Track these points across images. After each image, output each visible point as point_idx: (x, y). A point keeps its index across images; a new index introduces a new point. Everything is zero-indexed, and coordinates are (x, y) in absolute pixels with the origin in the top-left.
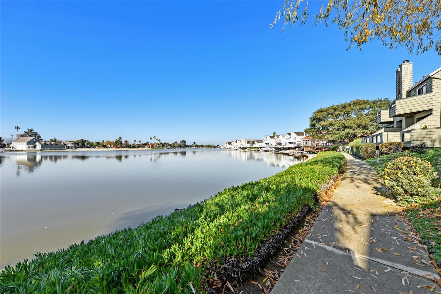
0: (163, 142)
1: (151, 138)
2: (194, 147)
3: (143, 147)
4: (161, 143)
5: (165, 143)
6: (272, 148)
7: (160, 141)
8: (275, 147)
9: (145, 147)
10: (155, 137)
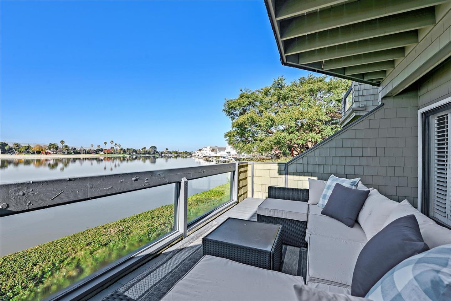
0: (125, 148)
1: (106, 143)
2: (166, 153)
3: (97, 153)
4: (122, 149)
5: (128, 149)
6: (231, 158)
7: (119, 146)
8: (234, 157)
9: (100, 153)
10: (112, 141)
